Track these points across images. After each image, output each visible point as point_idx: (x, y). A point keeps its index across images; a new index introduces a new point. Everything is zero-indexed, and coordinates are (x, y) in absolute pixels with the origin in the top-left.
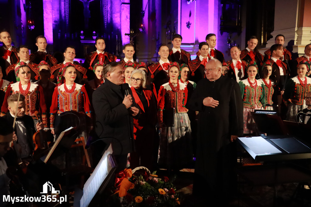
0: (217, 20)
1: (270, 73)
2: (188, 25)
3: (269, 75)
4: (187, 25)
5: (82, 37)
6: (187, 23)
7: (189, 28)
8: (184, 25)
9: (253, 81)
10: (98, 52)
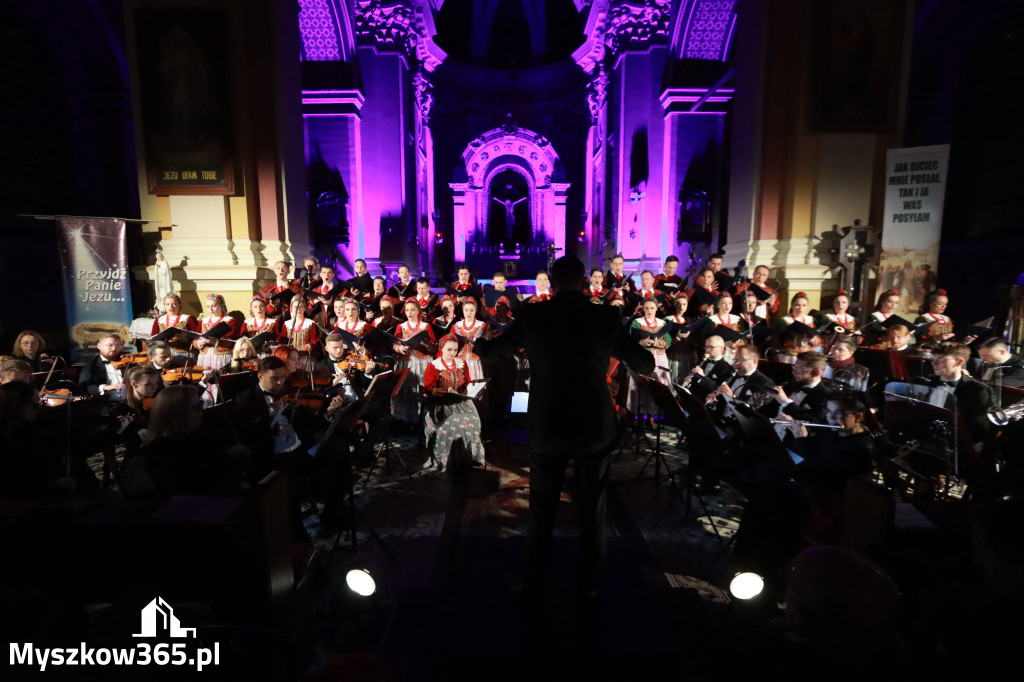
1: (684, 308)
3: (683, 312)
4: (631, 234)
5: (502, 252)
7: (634, 238)
8: (627, 234)
9: (650, 321)
10: (462, 283)
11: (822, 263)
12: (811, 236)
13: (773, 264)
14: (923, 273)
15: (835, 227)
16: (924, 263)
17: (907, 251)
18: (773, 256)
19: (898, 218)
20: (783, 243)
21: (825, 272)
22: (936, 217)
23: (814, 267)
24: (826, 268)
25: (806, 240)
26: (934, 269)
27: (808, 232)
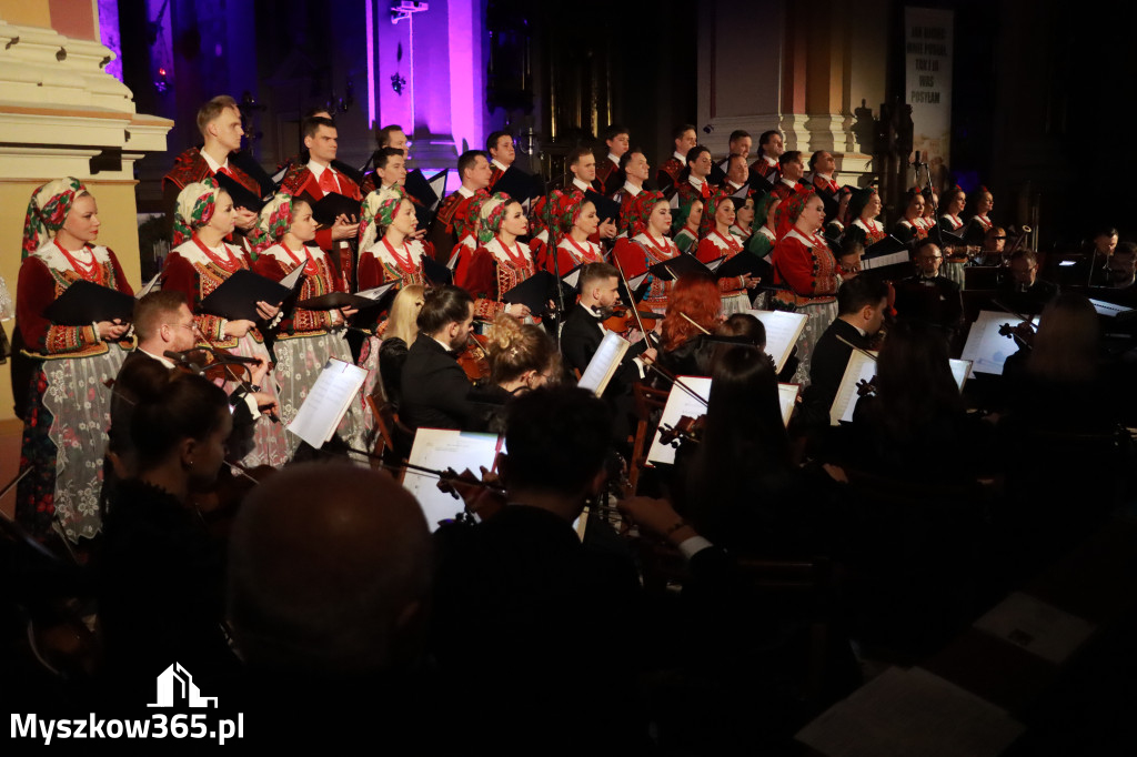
0: (479, 72)
2: (398, 83)
4: (394, 85)
6: (392, 78)
7: (399, 91)
8: (386, 84)
11: (862, 151)
12: (845, 113)
13: (810, 150)
14: (937, 167)
15: (864, 102)
16: (937, 155)
17: (924, 139)
18: (808, 138)
19: (917, 96)
20: (815, 120)
21: (868, 164)
22: (945, 98)
23: (857, 157)
24: (869, 158)
25: (843, 119)
26: (946, 163)
27: (840, 106)
